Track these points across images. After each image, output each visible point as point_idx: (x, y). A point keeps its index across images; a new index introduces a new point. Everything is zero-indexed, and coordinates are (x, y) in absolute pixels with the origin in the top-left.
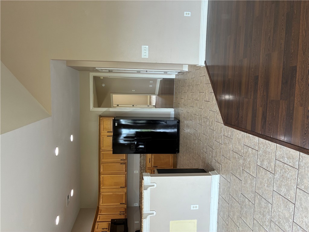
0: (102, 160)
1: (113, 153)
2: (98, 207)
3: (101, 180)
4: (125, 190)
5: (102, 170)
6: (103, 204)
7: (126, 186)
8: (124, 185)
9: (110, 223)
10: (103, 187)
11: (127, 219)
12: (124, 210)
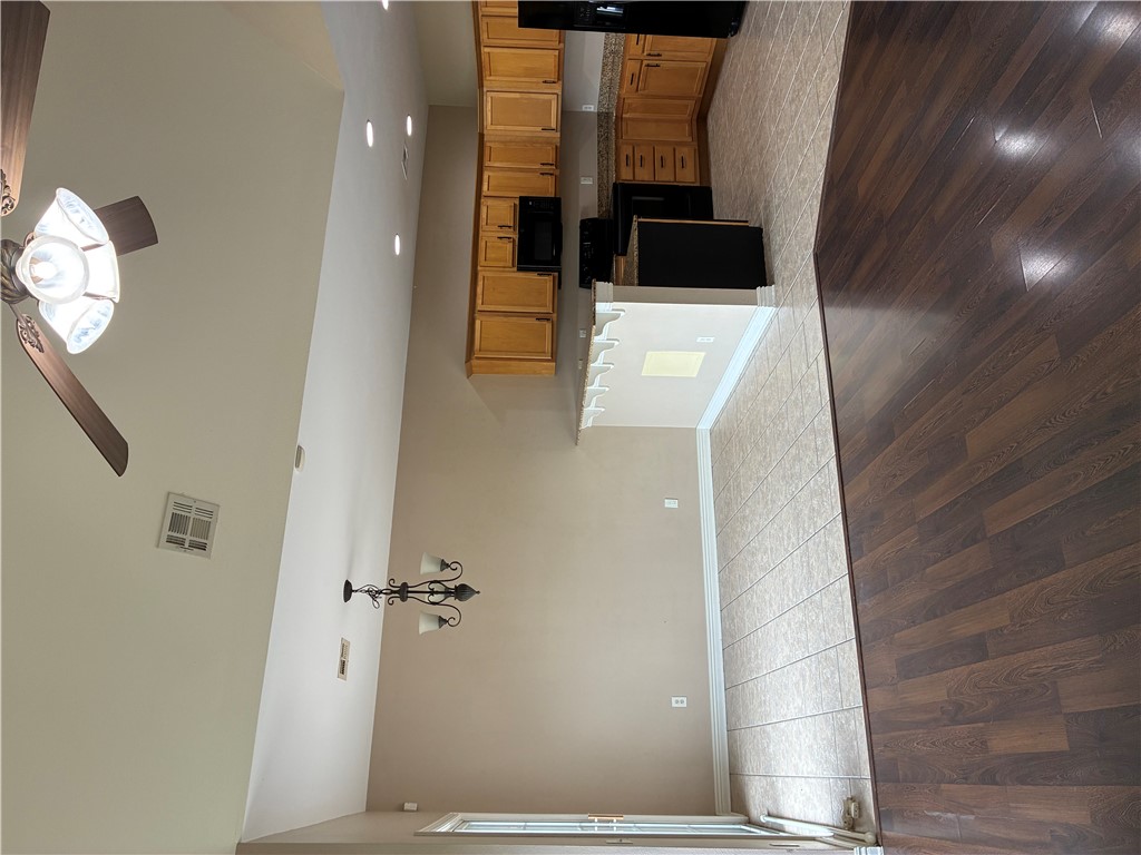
0: (483, 9)
1: (520, 26)
2: (482, 136)
3: (484, 58)
4: (557, 89)
5: (484, 36)
6: (493, 127)
7: (561, 75)
8: (553, 77)
9: (517, 202)
10: (491, 78)
11: (560, 199)
12: (551, 158)
